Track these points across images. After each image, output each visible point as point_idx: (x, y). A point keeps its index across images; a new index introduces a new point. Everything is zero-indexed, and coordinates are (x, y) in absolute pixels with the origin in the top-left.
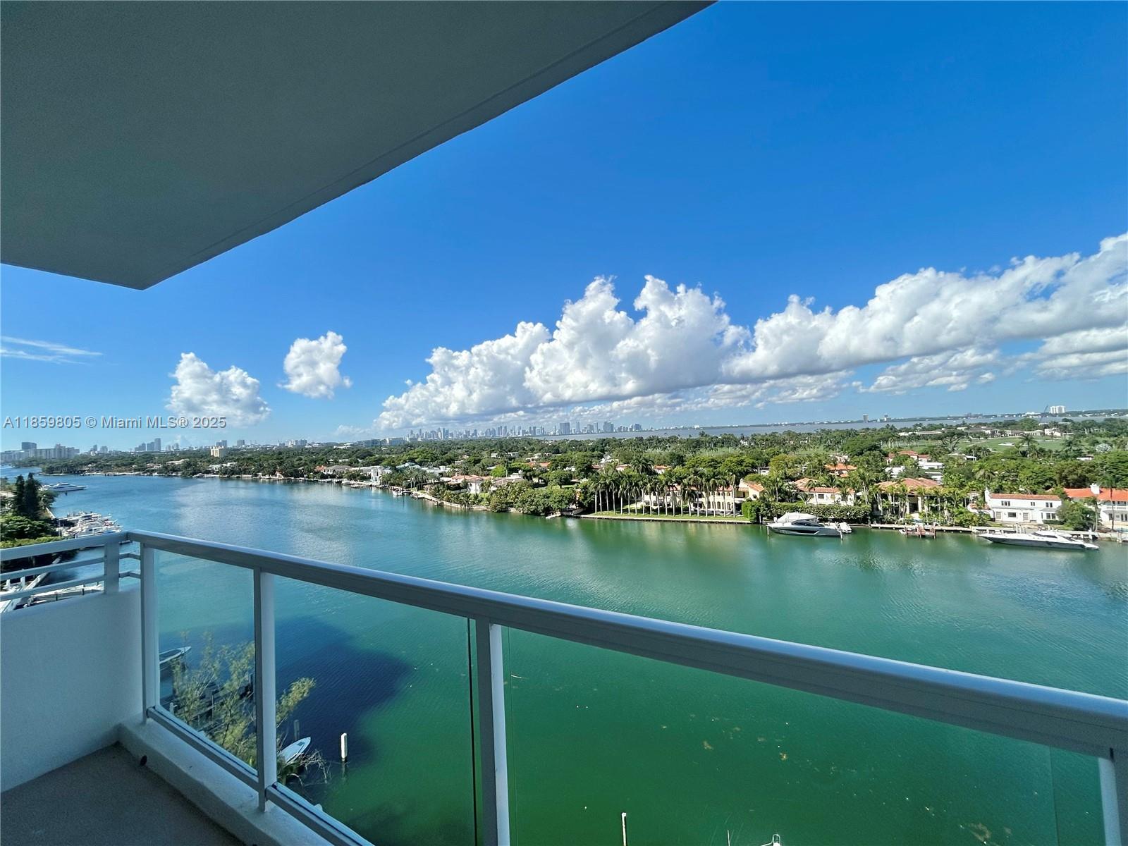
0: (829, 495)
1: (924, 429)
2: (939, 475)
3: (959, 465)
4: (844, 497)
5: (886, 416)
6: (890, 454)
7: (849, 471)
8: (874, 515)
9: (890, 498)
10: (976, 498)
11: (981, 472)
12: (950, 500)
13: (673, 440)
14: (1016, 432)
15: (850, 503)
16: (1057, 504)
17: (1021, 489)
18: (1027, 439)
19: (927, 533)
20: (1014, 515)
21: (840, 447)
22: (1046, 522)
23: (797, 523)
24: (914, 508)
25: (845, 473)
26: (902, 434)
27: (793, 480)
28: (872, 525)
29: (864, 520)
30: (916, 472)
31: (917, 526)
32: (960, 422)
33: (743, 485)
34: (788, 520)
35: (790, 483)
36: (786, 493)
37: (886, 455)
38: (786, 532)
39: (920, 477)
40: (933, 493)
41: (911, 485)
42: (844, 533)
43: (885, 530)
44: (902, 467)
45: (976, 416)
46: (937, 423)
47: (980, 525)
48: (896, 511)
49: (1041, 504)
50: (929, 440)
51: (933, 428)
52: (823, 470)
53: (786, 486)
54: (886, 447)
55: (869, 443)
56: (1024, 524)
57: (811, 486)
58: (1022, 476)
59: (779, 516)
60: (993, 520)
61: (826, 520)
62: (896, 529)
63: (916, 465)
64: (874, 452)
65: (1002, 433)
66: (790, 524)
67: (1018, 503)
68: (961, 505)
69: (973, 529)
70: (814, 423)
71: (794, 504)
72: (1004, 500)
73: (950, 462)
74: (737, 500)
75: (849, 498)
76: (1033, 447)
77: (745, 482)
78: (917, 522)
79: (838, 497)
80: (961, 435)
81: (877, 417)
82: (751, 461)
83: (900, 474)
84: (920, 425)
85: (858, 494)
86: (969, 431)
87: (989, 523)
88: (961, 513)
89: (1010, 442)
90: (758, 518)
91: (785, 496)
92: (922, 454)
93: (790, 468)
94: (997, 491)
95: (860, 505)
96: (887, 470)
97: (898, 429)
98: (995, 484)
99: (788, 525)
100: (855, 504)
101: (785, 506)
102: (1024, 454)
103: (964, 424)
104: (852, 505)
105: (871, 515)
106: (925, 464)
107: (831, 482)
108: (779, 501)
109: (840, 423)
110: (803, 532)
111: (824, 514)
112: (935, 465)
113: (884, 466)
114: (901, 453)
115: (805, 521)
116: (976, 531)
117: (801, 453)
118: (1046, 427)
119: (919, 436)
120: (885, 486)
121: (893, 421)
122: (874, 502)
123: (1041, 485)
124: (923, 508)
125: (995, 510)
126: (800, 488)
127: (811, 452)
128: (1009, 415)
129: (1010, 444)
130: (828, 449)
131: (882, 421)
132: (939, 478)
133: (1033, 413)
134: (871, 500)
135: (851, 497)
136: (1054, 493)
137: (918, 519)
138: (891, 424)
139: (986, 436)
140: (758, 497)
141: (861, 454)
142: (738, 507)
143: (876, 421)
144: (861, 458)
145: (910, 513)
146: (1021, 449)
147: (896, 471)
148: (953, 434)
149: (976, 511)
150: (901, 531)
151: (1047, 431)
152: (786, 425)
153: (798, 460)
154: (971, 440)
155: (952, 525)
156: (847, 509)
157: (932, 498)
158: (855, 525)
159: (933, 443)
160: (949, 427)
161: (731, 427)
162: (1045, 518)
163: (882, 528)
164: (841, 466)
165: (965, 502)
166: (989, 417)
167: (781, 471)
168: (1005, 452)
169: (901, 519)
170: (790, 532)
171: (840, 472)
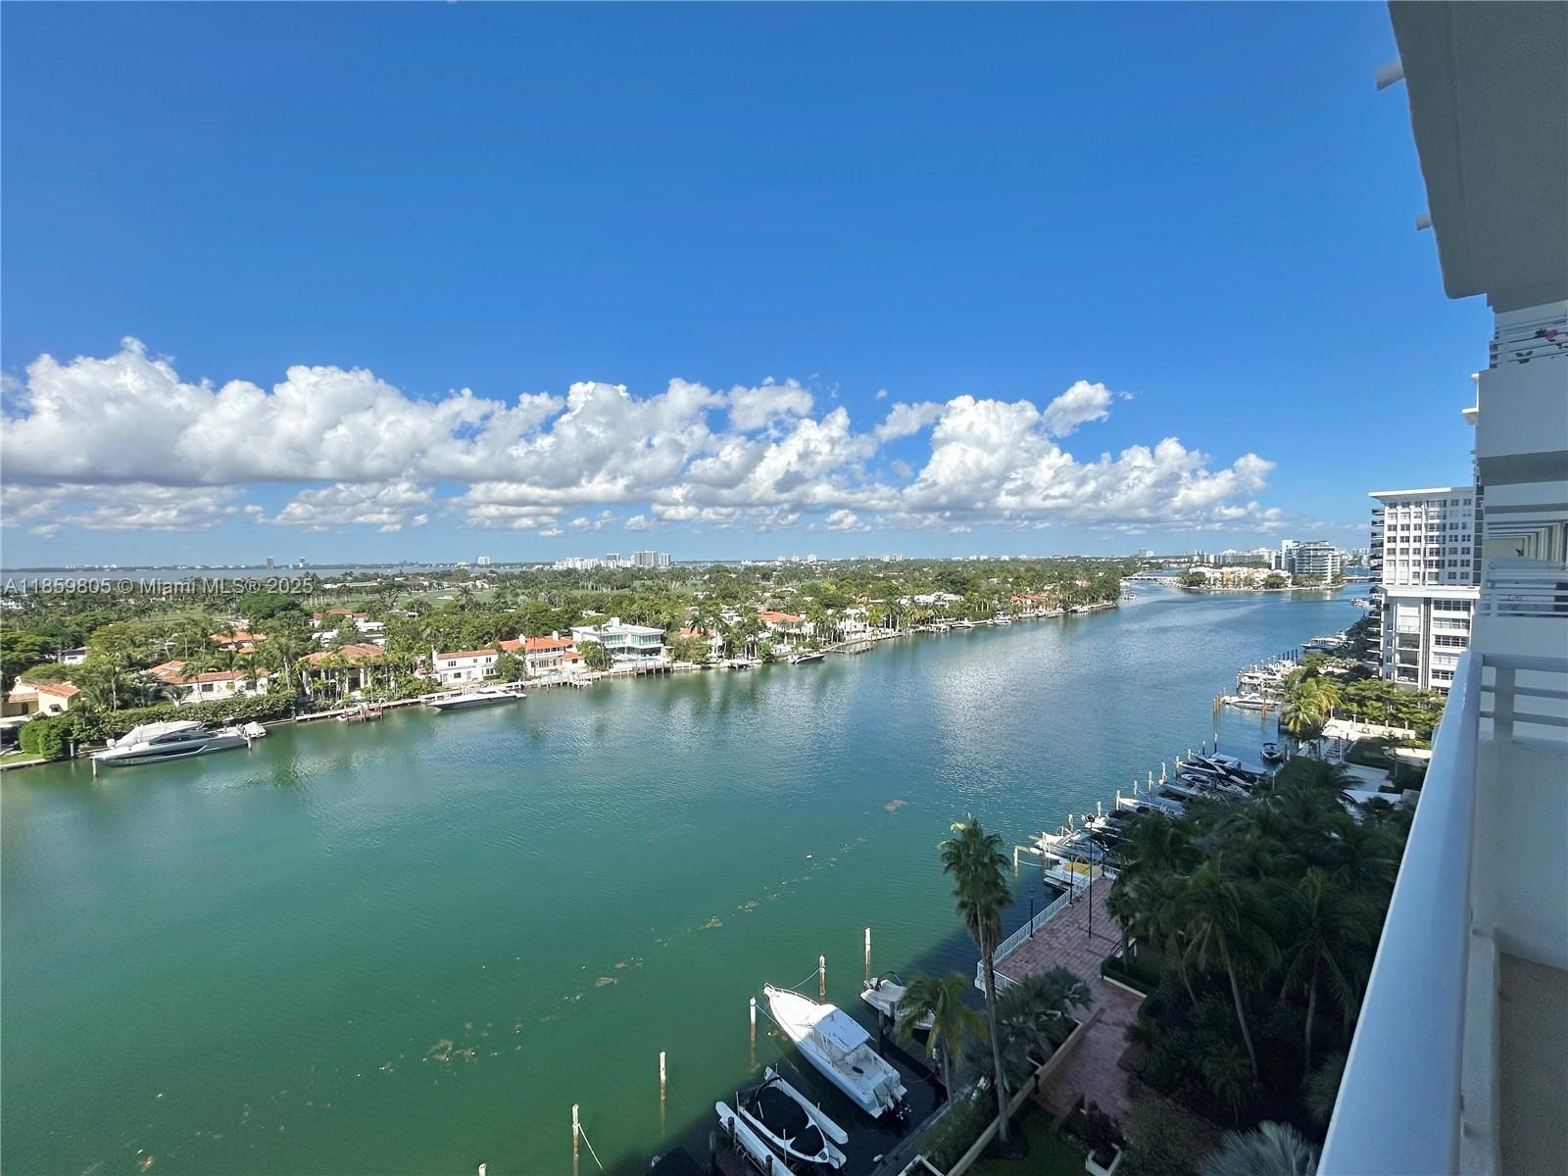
0: (223, 684)
1: (356, 580)
2: (380, 638)
3: (403, 623)
4: (252, 686)
5: (302, 561)
6: (316, 614)
7: (256, 643)
8: (302, 704)
9: (323, 675)
10: (423, 662)
11: (428, 631)
12: (397, 668)
14: (451, 583)
15: (262, 691)
16: (495, 658)
17: (464, 646)
18: (465, 591)
19: (373, 714)
20: (458, 675)
21: (234, 606)
22: (486, 678)
23: (161, 740)
24: (355, 684)
25: (248, 647)
26: (328, 586)
27: (146, 667)
28: (298, 718)
29: (286, 713)
30: (355, 637)
31: (359, 707)
32: (397, 572)
33: (21, 690)
34: (140, 738)
35: (143, 672)
36: (136, 692)
37: (310, 615)
38: (139, 760)
39: (359, 642)
40: (380, 661)
41: (352, 654)
42: (254, 739)
43: (317, 722)
44: (335, 632)
45: (412, 564)
46: (371, 572)
47: (429, 693)
48: (331, 692)
49: (482, 659)
50: (364, 593)
51: (366, 578)
52: (209, 644)
53: (131, 678)
54: (308, 604)
55: (282, 601)
56: (467, 683)
57: (189, 674)
58: (465, 632)
59: (118, 736)
60: (440, 684)
61: (220, 725)
62: (332, 716)
63: (353, 627)
64: (292, 612)
65: (438, 584)
66: (147, 744)
67: (464, 662)
68: (408, 672)
69: (422, 698)
70: (175, 568)
71: (155, 709)
72: (451, 660)
73: (393, 621)
74: (7, 723)
75: (258, 684)
76: (471, 599)
77: (27, 682)
78: (360, 702)
79: (239, 684)
80: (400, 587)
81: (289, 561)
82: (40, 640)
83: (333, 641)
84: (351, 574)
85: (275, 675)
86: (408, 583)
87: (437, 688)
88: (410, 681)
89: (447, 596)
90: (65, 749)
91: (130, 697)
92: (358, 612)
93: (139, 647)
94: (442, 651)
95: (278, 692)
96: (315, 636)
97: (322, 579)
98: (441, 644)
99: (144, 747)
100: (269, 691)
101: (132, 715)
102: (463, 607)
103: (401, 574)
104: (266, 693)
105: (296, 703)
106: (363, 625)
107: (228, 663)
108: (118, 708)
109: (226, 568)
110: (174, 755)
111: (214, 717)
112: (374, 625)
113: (310, 632)
114: (332, 612)
115: (177, 734)
116: (424, 701)
117: (157, 618)
118: (477, 578)
119: (352, 589)
120: (317, 658)
121: (312, 568)
122: (299, 685)
123: (481, 640)
124: (366, 682)
125: (443, 673)
126: (165, 679)
127: (178, 616)
128: (444, 565)
129: (451, 598)
130: (211, 610)
131: (296, 567)
132: (381, 642)
133: (464, 564)
134: (295, 682)
135: (262, 681)
136: (492, 648)
137: (359, 698)
138: (311, 572)
139: (425, 588)
140: (65, 707)
141: (272, 616)
142: (9, 736)
143: (287, 567)
144: (270, 622)
145: (350, 691)
146: (460, 603)
147: (328, 635)
148: (393, 587)
149: (423, 677)
150: (339, 718)
151: (478, 583)
152: (113, 570)
153: (158, 631)
154: (410, 594)
155: (400, 699)
156: (257, 701)
157: (377, 668)
158: (272, 724)
159: (370, 597)
160: (386, 578)
162: (485, 674)
163: (311, 719)
164: (241, 636)
165: (413, 668)
166: (424, 566)
167: (117, 654)
168: (446, 606)
169: (339, 702)
170: (146, 760)
171: (239, 645)
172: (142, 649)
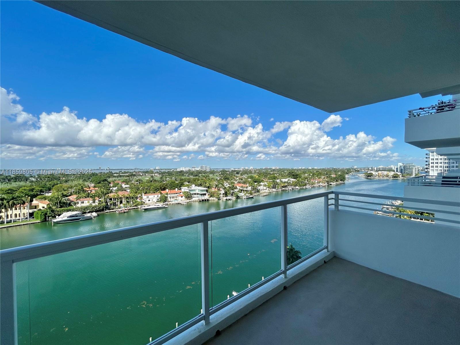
0: (87, 201)
1: (122, 173)
2: (128, 189)
3: (135, 185)
4: (94, 202)
5: (108, 168)
6: (111, 183)
7: (95, 190)
8: (107, 208)
9: (113, 200)
10: (140, 196)
11: (141, 188)
12: (133, 198)
14: (148, 174)
15: (97, 204)
16: (160, 196)
17: (151, 192)
18: (152, 177)
19: (126, 211)
20: (149, 200)
21: (90, 180)
22: (157, 201)
23: (70, 217)
24: (121, 202)
25: (93, 191)
26: (115, 175)
27: (67, 196)
28: (106, 211)
29: (103, 210)
30: (122, 189)
31: (122, 209)
32: (134, 171)
33: (35, 202)
34: (65, 216)
35: (66, 198)
36: (64, 203)
37: (110, 183)
38: (64, 222)
39: (123, 191)
40: (128, 196)
41: (121, 194)
42: (94, 217)
43: (111, 212)
44: (116, 188)
45: (138, 169)
46: (127, 171)
47: (141, 205)
48: (115, 204)
49: (156, 196)
50: (125, 177)
51: (125, 173)
52: (83, 190)
53: (64, 200)
54: (110, 180)
55: (103, 178)
56: (152, 203)
57: (77, 199)
58: (151, 188)
59: (59, 215)
60: (144, 203)
61: (85, 213)
62: (115, 211)
63: (121, 186)
64: (105, 182)
65: (145, 175)
66: (67, 217)
67: (151, 196)
68: (136, 199)
69: (139, 207)
71: (69, 208)
72: (147, 196)
73: (132, 185)
74: (31, 211)
75: (96, 202)
76: (154, 179)
77: (36, 200)
78: (122, 207)
79: (91, 202)
80: (134, 175)
81: (105, 168)
82: (40, 189)
83: (116, 190)
84: (121, 172)
85: (100, 200)
86: (137, 174)
87: (143, 204)
88: (136, 202)
89: (147, 178)
90: (45, 218)
91: (63, 205)
92: (123, 182)
93: (65, 191)
94: (145, 194)
95: (101, 204)
96: (111, 189)
97: (113, 173)
98: (145, 191)
99: (66, 218)
100: (99, 204)
101: (63, 210)
102: (151, 181)
103: (135, 172)
104: (98, 204)
105: (105, 207)
106: (124, 186)
107: (88, 196)
108: (59, 207)
111: (84, 211)
112: (127, 186)
114: (116, 182)
115: (75, 215)
116: (140, 207)
117: (70, 184)
118: (156, 173)
119: (121, 176)
120: (111, 195)
121: (111, 170)
122: (106, 202)
123: (156, 190)
124: (124, 202)
125: (145, 200)
126: (72, 200)
127: (76, 183)
128: (147, 169)
129: (148, 178)
130: (84, 181)
131: (107, 170)
132: (129, 190)
133: (152, 169)
134: (105, 202)
135: (97, 201)
136: (159, 193)
137: (122, 206)
138: (111, 171)
139: (141, 176)
140: (46, 207)
141: (100, 183)
142: (31, 215)
144: (100, 185)
145: (120, 204)
146: (150, 180)
147: (115, 189)
148: (133, 175)
149: (140, 201)
150: (117, 212)
151: (156, 174)
153: (70, 187)
154: (137, 177)
155: (133, 207)
156: (95, 206)
157: (127, 198)
158: (99, 213)
159: (126, 178)
160: (130, 173)
162: (157, 200)
163: (110, 212)
164: (92, 188)
165: (137, 198)
166: (141, 169)
167: (60, 193)
168: (147, 181)
169: (117, 207)
170: (66, 222)
171: (91, 191)
172: (66, 191)
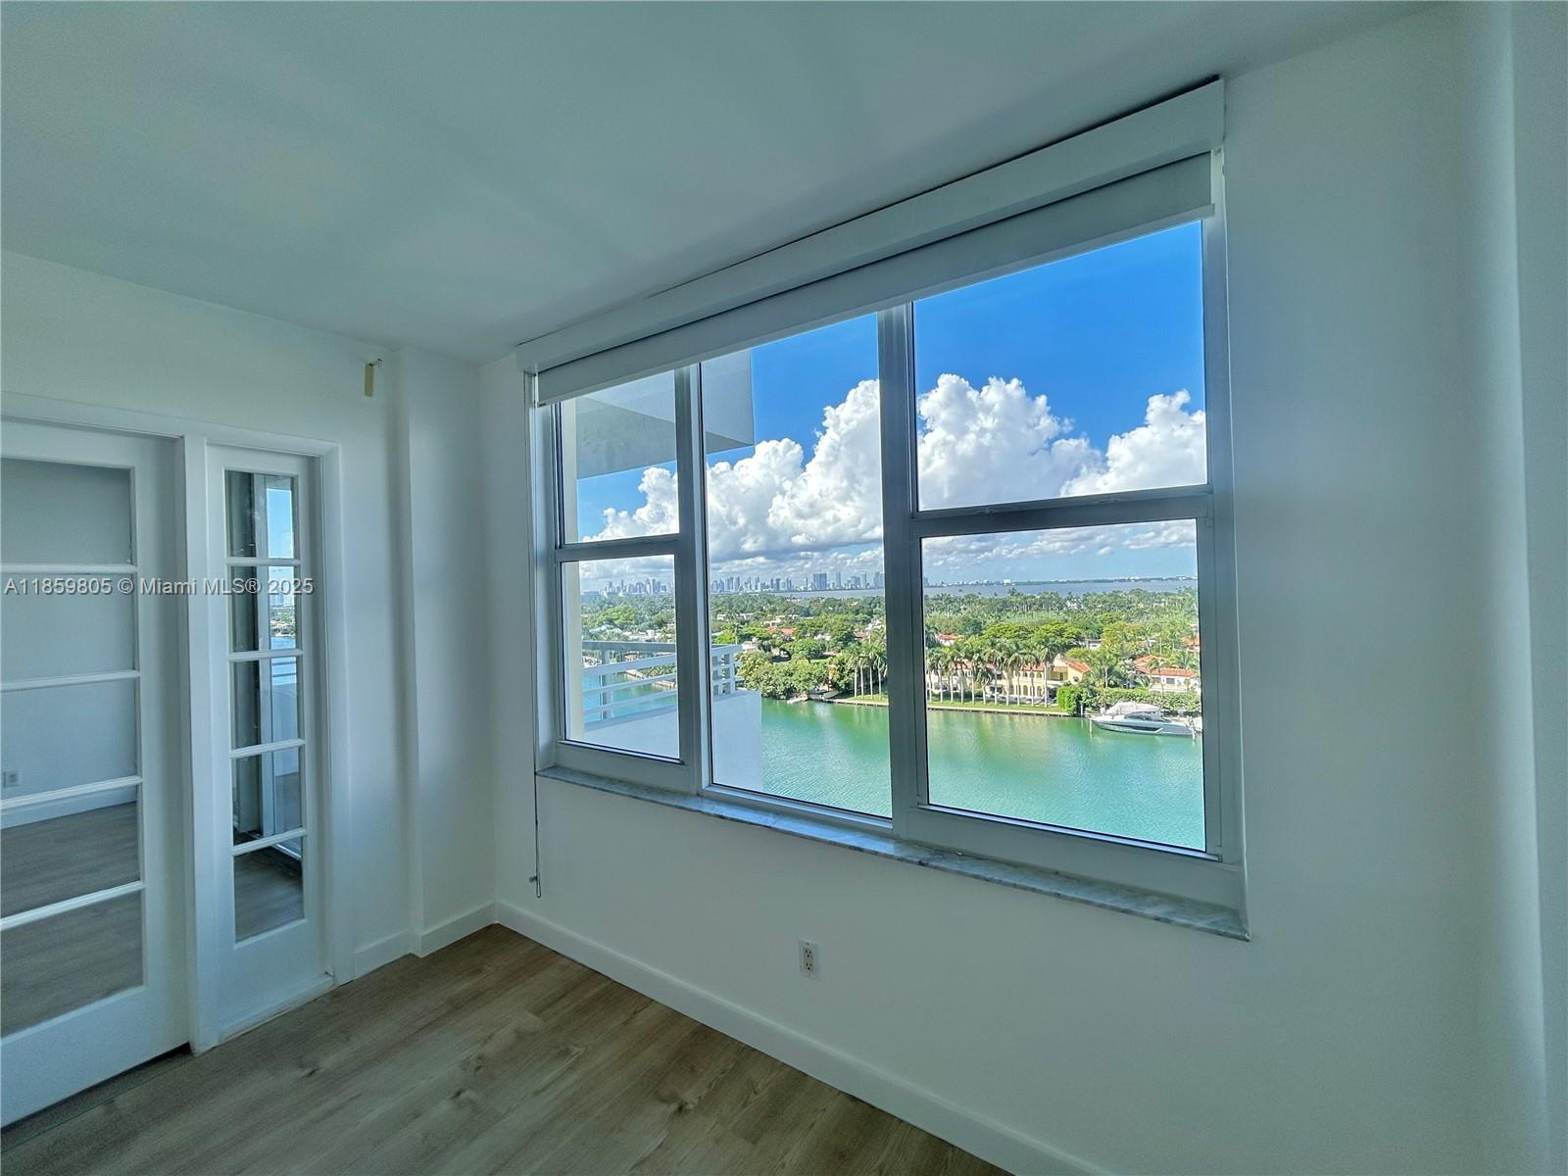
0: (1182, 679)
13: (970, 600)
23: (1132, 717)
27: (1133, 657)
33: (1058, 662)
34: (1121, 711)
35: (1128, 662)
36: (1121, 675)
38: (1117, 728)
42: (1196, 731)
52: (1177, 644)
53: (1121, 665)
57: (1157, 667)
59: (1108, 706)
61: (1175, 714)
66: (1123, 717)
71: (1131, 691)
74: (1052, 684)
77: (1064, 659)
79: (1193, 681)
82: (1075, 631)
90: (1078, 709)
91: (1121, 681)
93: (1130, 641)
99: (1120, 719)
101: (1117, 693)
108: (1109, 686)
110: (1142, 728)
111: (1172, 706)
115: (1144, 714)
117: (1151, 620)
126: (1141, 669)
140: (1080, 679)
142: (1052, 694)
152: (1136, 581)
153: (1142, 630)
161: (1057, 582)
170: (1121, 729)
